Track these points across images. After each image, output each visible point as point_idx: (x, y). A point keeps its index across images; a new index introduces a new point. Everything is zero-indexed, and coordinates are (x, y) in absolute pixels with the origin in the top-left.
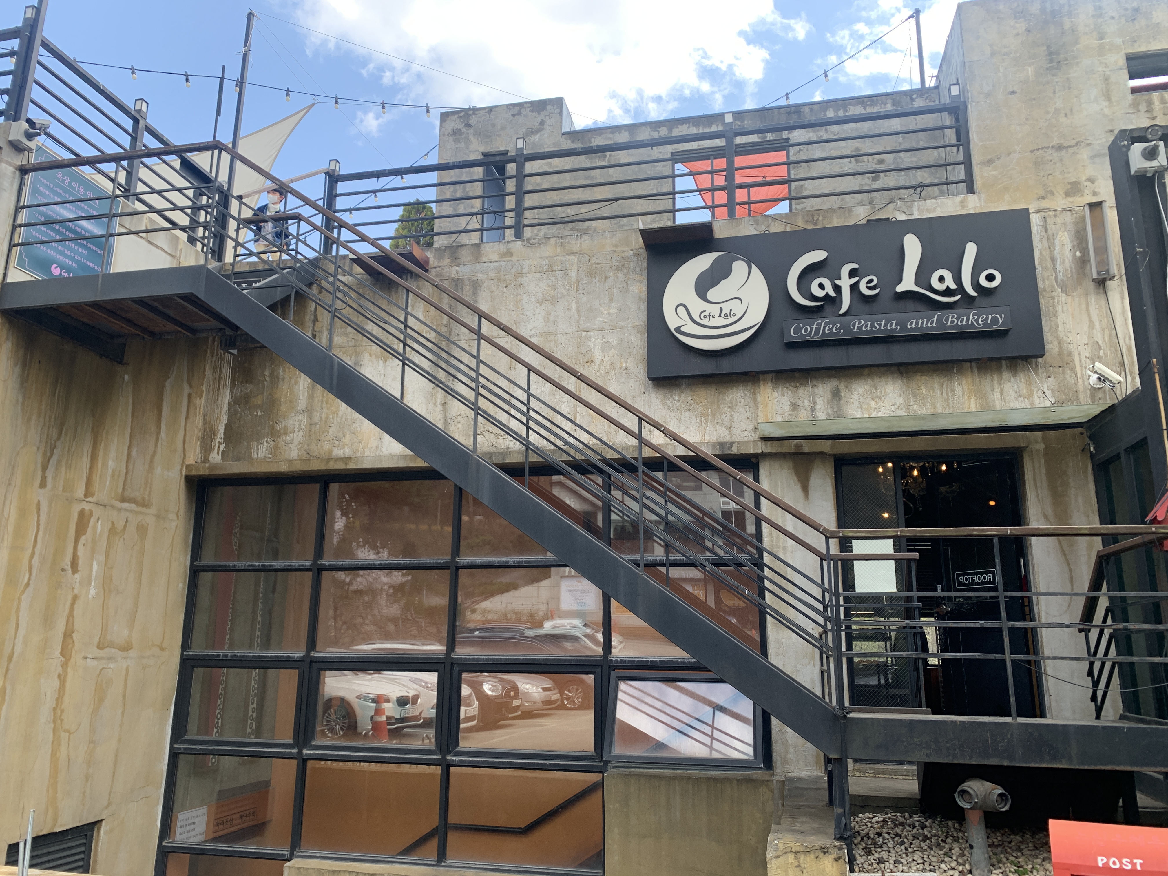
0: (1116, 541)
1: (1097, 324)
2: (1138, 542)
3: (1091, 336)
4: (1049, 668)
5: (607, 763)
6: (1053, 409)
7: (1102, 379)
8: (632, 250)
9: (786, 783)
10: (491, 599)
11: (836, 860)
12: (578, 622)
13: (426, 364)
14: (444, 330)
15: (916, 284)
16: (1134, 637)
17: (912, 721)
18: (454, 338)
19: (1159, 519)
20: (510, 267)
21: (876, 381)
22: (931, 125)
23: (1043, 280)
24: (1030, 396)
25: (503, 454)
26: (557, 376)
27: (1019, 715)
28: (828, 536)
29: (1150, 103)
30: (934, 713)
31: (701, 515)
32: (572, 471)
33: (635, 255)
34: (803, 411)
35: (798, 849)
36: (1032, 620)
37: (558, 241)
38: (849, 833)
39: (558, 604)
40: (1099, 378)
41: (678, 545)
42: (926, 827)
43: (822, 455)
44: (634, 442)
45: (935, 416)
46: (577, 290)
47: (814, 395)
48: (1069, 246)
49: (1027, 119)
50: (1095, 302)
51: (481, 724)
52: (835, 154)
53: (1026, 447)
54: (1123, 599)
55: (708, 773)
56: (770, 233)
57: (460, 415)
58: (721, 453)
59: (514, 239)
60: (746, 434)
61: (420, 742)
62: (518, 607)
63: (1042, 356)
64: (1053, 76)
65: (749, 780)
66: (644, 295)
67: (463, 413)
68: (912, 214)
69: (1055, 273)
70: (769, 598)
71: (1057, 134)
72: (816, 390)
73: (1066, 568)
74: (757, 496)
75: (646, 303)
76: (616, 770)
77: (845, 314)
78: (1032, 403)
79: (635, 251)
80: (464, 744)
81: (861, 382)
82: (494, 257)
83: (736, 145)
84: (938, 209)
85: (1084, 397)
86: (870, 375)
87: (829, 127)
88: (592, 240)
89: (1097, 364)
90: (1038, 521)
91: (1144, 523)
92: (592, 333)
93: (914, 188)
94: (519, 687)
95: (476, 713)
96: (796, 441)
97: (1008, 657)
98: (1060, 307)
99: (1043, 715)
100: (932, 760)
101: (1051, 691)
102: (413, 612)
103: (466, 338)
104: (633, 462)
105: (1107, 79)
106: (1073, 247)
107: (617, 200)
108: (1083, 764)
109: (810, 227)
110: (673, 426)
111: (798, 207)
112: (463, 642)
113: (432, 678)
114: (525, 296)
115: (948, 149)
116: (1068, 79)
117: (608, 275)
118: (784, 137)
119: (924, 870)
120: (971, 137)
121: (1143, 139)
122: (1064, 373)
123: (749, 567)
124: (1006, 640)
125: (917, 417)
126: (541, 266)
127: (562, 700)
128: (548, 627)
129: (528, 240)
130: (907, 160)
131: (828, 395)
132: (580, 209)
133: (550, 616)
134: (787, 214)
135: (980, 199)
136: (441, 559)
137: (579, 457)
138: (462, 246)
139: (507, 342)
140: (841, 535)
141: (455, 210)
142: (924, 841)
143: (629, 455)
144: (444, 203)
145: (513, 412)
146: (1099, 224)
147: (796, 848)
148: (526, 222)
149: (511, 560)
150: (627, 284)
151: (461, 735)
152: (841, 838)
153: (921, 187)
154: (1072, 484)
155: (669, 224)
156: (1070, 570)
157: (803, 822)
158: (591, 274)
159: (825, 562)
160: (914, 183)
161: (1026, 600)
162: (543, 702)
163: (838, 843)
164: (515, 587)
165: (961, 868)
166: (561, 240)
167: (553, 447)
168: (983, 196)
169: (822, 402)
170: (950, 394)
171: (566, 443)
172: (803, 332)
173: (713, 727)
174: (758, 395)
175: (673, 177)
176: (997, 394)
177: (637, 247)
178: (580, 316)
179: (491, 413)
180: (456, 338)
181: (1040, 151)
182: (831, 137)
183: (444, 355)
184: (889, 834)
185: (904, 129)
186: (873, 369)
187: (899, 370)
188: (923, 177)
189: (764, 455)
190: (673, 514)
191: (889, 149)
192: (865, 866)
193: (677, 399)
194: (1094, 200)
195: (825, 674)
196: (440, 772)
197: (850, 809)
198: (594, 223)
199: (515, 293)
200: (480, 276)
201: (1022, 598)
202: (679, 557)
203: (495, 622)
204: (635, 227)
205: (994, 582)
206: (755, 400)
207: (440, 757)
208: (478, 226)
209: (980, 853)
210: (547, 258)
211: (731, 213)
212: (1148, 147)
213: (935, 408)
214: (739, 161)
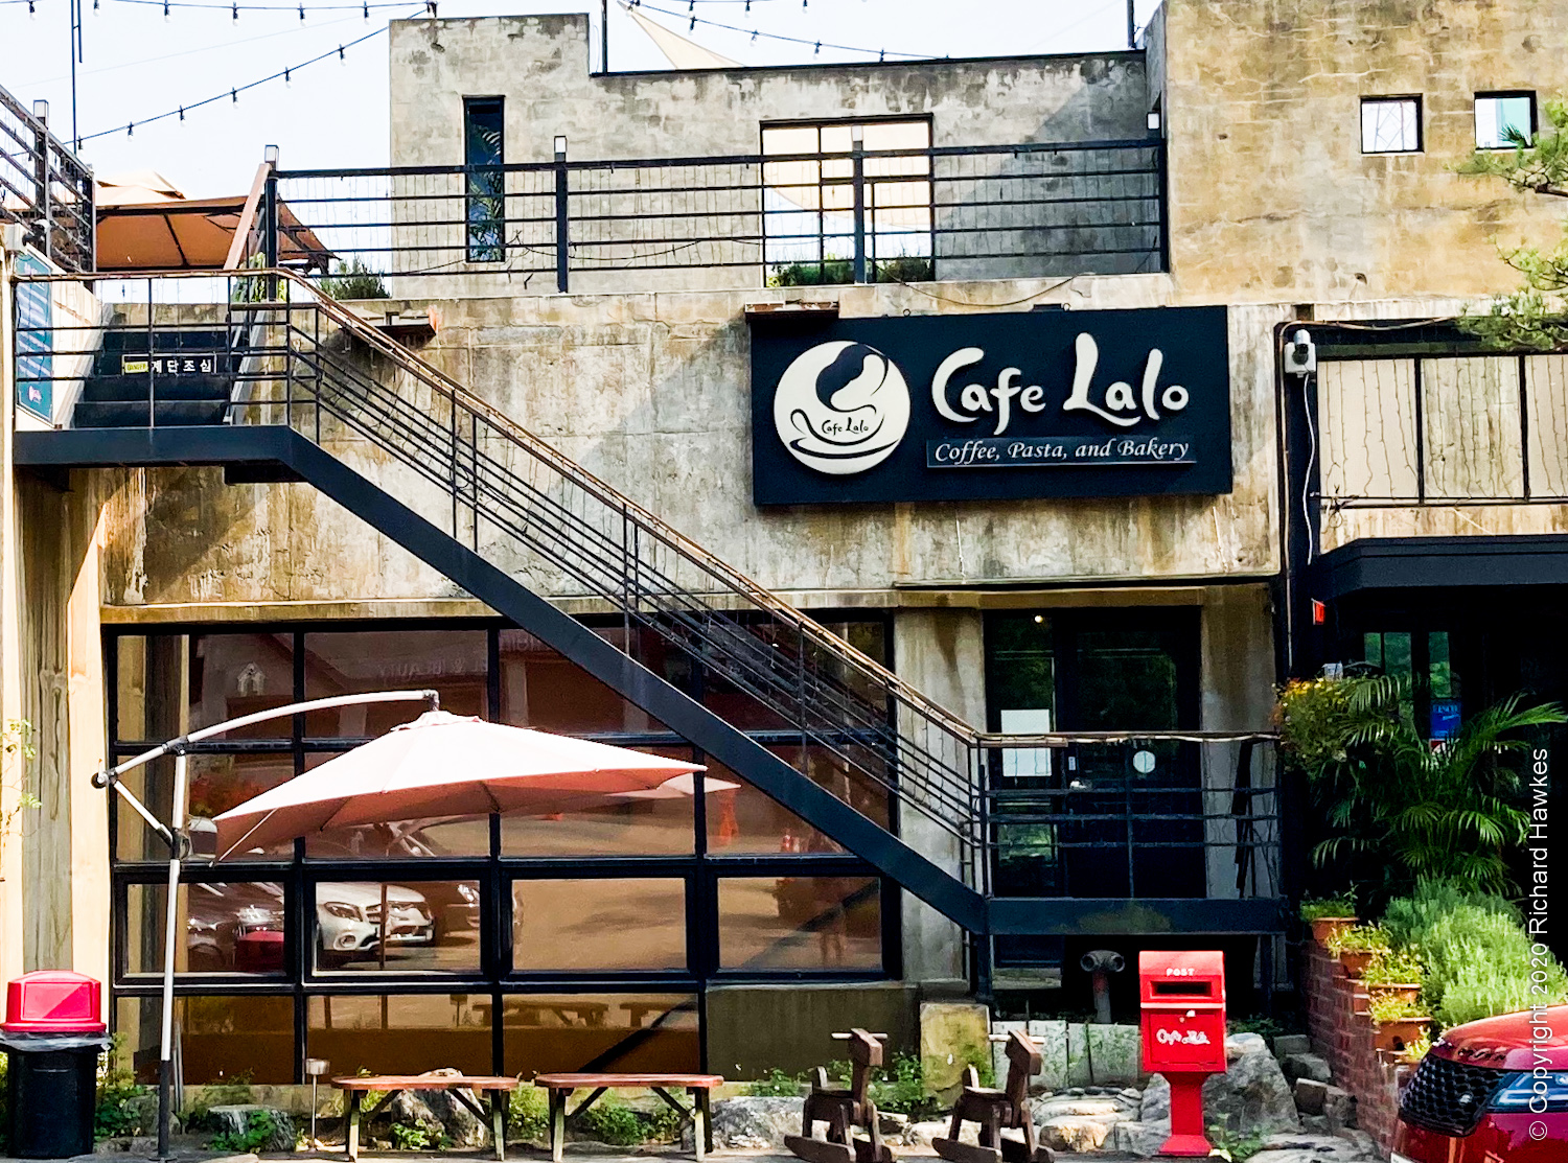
8: (727, 321)
15: (1089, 400)
20: (556, 335)
33: (731, 328)
37: (623, 301)
43: (968, 612)
46: (653, 373)
47: (962, 531)
49: (1237, 176)
53: (1205, 607)
59: (556, 291)
60: (877, 579)
63: (1229, 491)
64: (1274, 117)
66: (747, 387)
68: (1090, 297)
70: (903, 783)
71: (1271, 199)
72: (964, 525)
75: (749, 400)
77: (1003, 435)
79: (731, 322)
80: (519, 966)
81: (1020, 515)
82: (533, 319)
84: (1123, 291)
88: (671, 302)
92: (674, 436)
96: (940, 592)
110: (784, 568)
114: (578, 378)
116: (1290, 124)
117: (695, 355)
118: (925, 110)
120: (1169, 194)
126: (600, 336)
129: (580, 296)
131: (979, 532)
135: (1174, 282)
148: (573, 264)
150: (722, 369)
158: (672, 351)
168: (1178, 279)
169: (971, 541)
172: (951, 457)
174: (893, 529)
177: (734, 316)
178: (657, 411)
181: (1250, 222)
189: (901, 610)
193: (789, 529)
194: (1303, 301)
196: (490, 1001)
199: (565, 373)
200: (514, 347)
206: (890, 536)
207: (488, 982)
209: (1103, 1016)
210: (608, 324)
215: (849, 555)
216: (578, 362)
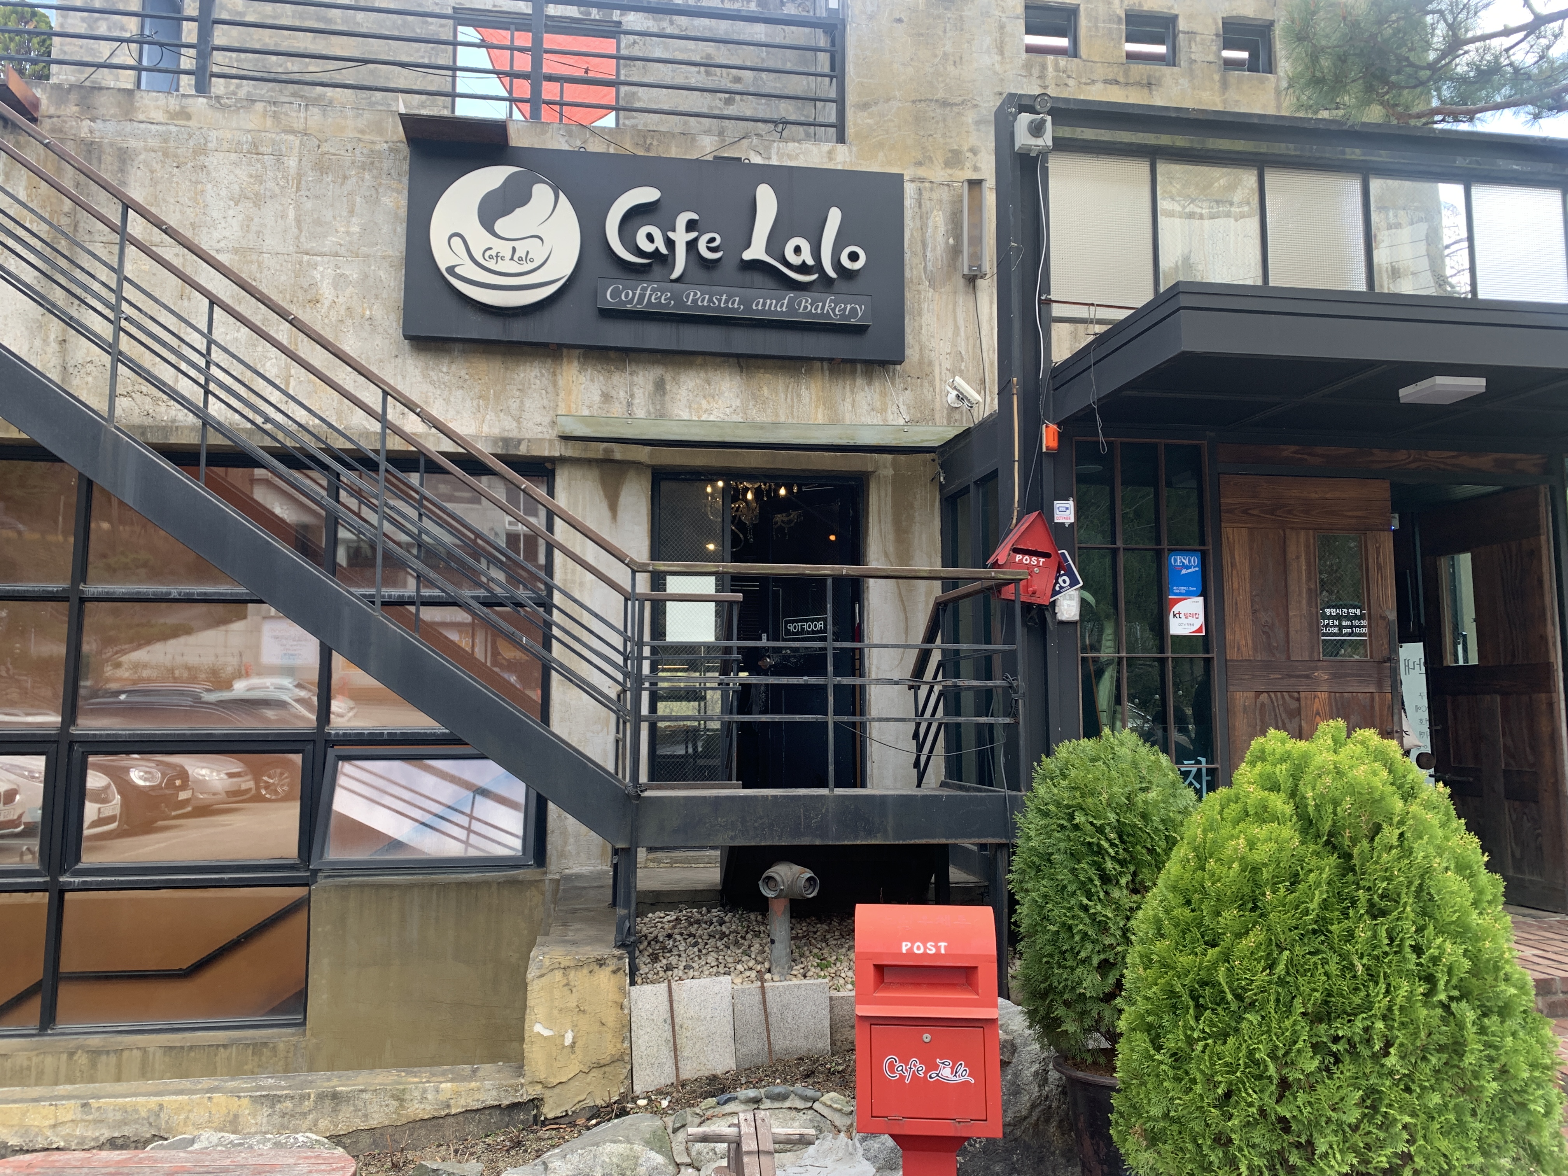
0: (955, 586)
1: (962, 329)
2: (976, 588)
3: (954, 345)
4: (875, 731)
5: (315, 872)
6: (906, 429)
7: (961, 397)
8: (387, 142)
9: (561, 883)
10: (148, 648)
11: (614, 972)
12: (287, 682)
13: (29, 276)
14: (64, 221)
15: (768, 252)
16: (963, 694)
17: (717, 798)
18: (81, 236)
19: (1000, 563)
20: (185, 136)
21: (711, 374)
22: (802, 42)
23: (911, 269)
24: (884, 410)
25: (165, 429)
26: (260, 317)
27: (838, 785)
28: (635, 569)
29: (1044, 67)
30: (744, 787)
31: (473, 537)
32: (276, 463)
33: (391, 150)
34: (617, 404)
35: (567, 964)
36: (862, 675)
37: (268, 108)
38: (632, 939)
39: (257, 654)
40: (958, 396)
41: (433, 575)
42: (725, 922)
43: (636, 465)
44: (376, 427)
45: (776, 425)
46: (298, 189)
47: (632, 385)
48: (942, 230)
49: (912, 59)
50: (963, 300)
51: (126, 827)
52: (679, 56)
53: (874, 472)
54: (957, 652)
55: (459, 876)
56: (586, 152)
57: (91, 362)
58: (504, 452)
59: (194, 92)
60: (540, 429)
61: (17, 859)
62: (192, 659)
63: (900, 363)
64: (946, 9)
65: (513, 883)
66: (403, 212)
67: (96, 359)
68: (769, 158)
69: (925, 261)
70: (557, 650)
71: (942, 85)
72: (635, 378)
73: (902, 616)
74: (550, 516)
75: (405, 225)
76: (330, 880)
77: (677, 280)
78: (885, 420)
79: (390, 144)
80: (89, 859)
81: (692, 373)
82: (159, 116)
83: (547, 16)
84: (801, 156)
85: (940, 417)
86: (703, 366)
87: (675, 17)
88: (324, 115)
89: (957, 378)
90: (878, 560)
91: (985, 567)
92: (319, 258)
93: (775, 123)
94: (190, 772)
95: (117, 811)
96: (605, 444)
97: (831, 719)
98: (926, 305)
99: (863, 785)
100: (736, 843)
101: (875, 757)
102: (10, 666)
103: (104, 239)
104: (372, 455)
105: (1002, 27)
106: (947, 231)
107: (366, 62)
108: (898, 840)
109: (641, 152)
110: (436, 410)
111: (627, 122)
112: (92, 710)
113: (38, 763)
114: (209, 186)
115: (819, 78)
116: (961, 17)
117: (347, 173)
118: (615, 18)
119: (718, 974)
120: (847, 70)
121: (1031, 110)
122: (921, 386)
123: (531, 607)
124: (831, 699)
125: (754, 425)
126: (239, 142)
127: (258, 788)
128: (240, 688)
129: (218, 98)
130: (771, 84)
131: (650, 387)
132: (307, 65)
133: (242, 673)
134: (611, 129)
135: (850, 152)
136: (54, 587)
137: (289, 443)
138: (101, 88)
139: (177, 255)
140: (651, 568)
141: (90, 27)
142: (721, 939)
143: (368, 446)
144: (71, 13)
145: (183, 366)
146: (977, 207)
147: (565, 963)
148: (215, 69)
149: (175, 591)
150: (377, 192)
151: (84, 844)
152: (622, 946)
153: (783, 123)
154: (918, 518)
155: (446, 113)
156: (906, 618)
157: (578, 930)
158: (321, 167)
159: (629, 603)
160: (775, 117)
161: (857, 652)
162: (227, 792)
163: (617, 952)
164: (188, 631)
165: (759, 967)
166: (273, 108)
167: (249, 425)
168: (854, 149)
169: (641, 395)
170: (795, 400)
171: (267, 419)
172: (623, 298)
173: (471, 817)
174: (559, 377)
175: (455, 44)
176: (848, 405)
177: (395, 138)
178: (300, 230)
179: (147, 365)
180: (87, 238)
181: (923, 104)
182: (677, 32)
183: (63, 263)
184: (681, 934)
185: (769, 40)
186: (707, 358)
187: (739, 363)
188: (786, 110)
189: (562, 460)
190: (428, 533)
191: (749, 64)
192: (650, 976)
193: (445, 370)
194: (975, 176)
195: (621, 743)
196: (47, 900)
197: (637, 908)
198: (329, 92)
199: (193, 179)
200: (132, 143)
201: (853, 650)
202: (436, 592)
203: (154, 681)
204: (394, 109)
205: (824, 631)
206: (555, 384)
207: (48, 879)
208: (131, 62)
209: (781, 949)
210: (249, 131)
211: (535, 114)
212: (1035, 120)
213: (777, 415)
214: (551, 40)
215: (510, 402)
216: (211, 168)
